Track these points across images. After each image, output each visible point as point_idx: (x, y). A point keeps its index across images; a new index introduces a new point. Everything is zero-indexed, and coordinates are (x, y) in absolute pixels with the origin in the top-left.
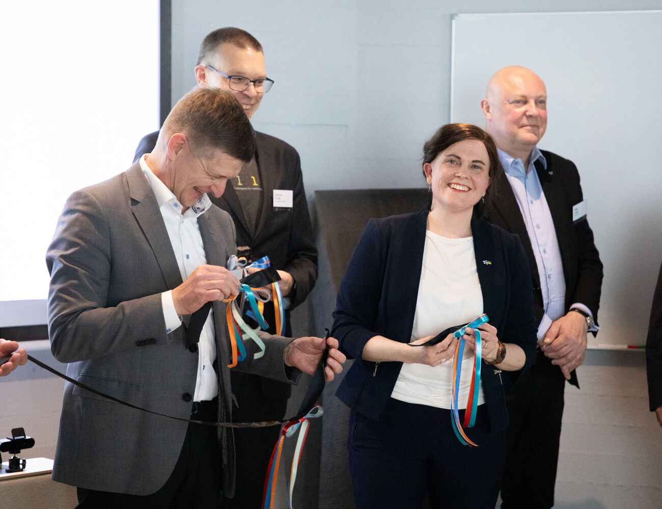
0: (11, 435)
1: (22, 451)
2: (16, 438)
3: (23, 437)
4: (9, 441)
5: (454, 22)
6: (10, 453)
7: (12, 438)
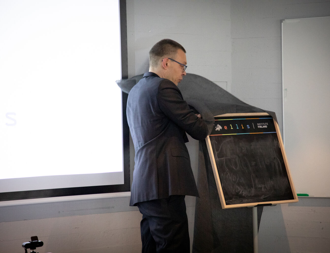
0: (31, 240)
1: (36, 248)
2: (33, 241)
3: (37, 241)
4: (30, 243)
5: (282, 23)
6: (31, 249)
7: (31, 241)
